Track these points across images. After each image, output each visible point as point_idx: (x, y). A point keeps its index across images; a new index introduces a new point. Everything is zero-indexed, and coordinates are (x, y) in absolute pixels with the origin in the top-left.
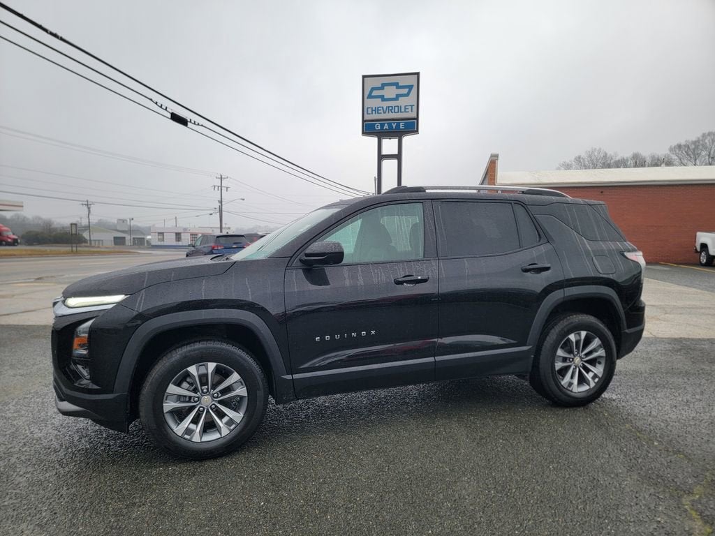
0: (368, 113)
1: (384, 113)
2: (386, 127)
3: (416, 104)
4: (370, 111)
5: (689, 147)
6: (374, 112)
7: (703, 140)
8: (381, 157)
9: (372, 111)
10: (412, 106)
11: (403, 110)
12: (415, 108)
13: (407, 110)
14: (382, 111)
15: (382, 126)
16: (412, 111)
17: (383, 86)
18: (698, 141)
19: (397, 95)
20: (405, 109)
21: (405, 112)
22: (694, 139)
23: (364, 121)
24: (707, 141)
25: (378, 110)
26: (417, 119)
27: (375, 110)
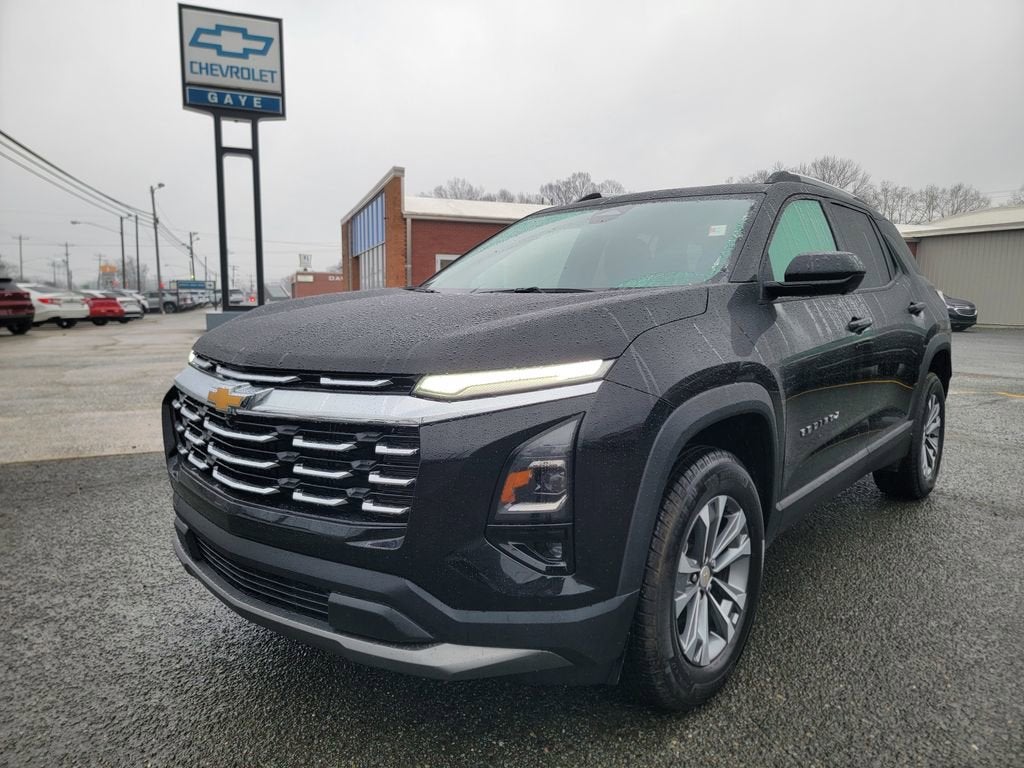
0: (192, 71)
1: (225, 76)
2: (228, 100)
3: (278, 70)
4: (196, 68)
5: (560, 189)
6: (204, 71)
7: (574, 182)
8: (221, 151)
9: (201, 68)
10: (273, 73)
11: (257, 76)
12: (277, 77)
13: (264, 78)
14: (219, 72)
15: (221, 97)
16: (273, 81)
17: (218, 30)
18: (569, 183)
19: (245, 49)
20: (261, 76)
21: (261, 80)
22: (565, 180)
23: (185, 84)
24: (577, 183)
25: (212, 70)
26: (282, 95)
27: (207, 68)
